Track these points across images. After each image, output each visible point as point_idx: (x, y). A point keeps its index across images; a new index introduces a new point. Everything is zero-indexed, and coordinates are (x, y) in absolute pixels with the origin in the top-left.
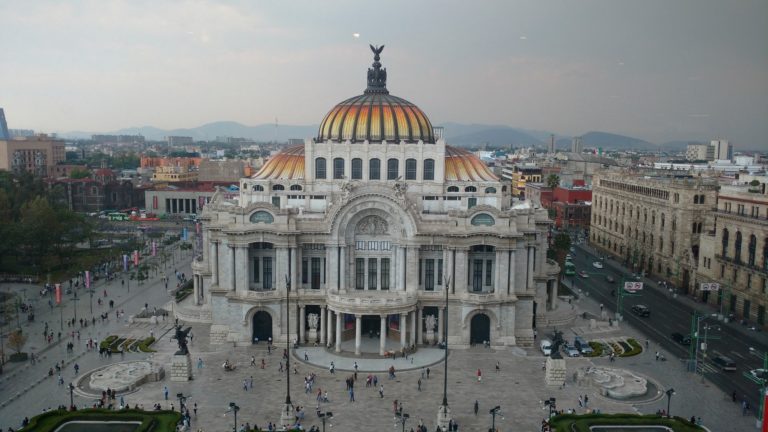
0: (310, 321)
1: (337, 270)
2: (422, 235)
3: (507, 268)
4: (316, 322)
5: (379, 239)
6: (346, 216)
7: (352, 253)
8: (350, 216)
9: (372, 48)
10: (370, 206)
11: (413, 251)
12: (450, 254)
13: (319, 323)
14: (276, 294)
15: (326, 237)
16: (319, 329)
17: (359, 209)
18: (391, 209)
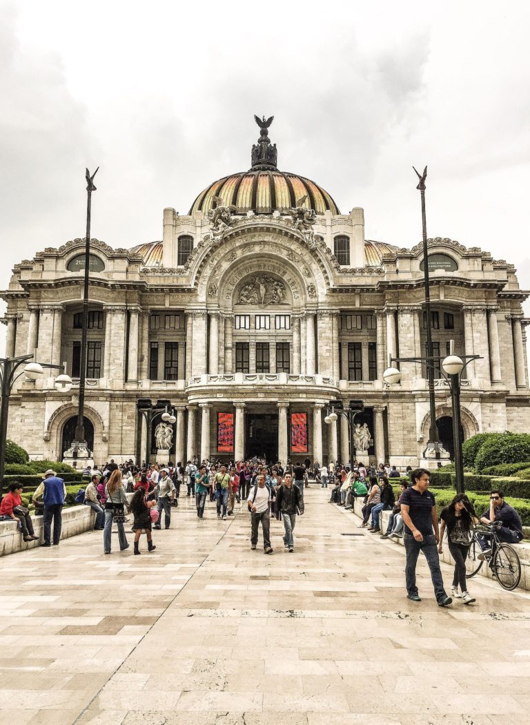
0: (159, 436)
1: (204, 351)
2: (341, 291)
3: (486, 337)
4: (168, 440)
5: (272, 311)
6: (219, 266)
7: (229, 331)
8: (226, 265)
9: (257, 119)
10: (257, 249)
11: (327, 319)
12: (390, 319)
13: (173, 440)
14: (103, 383)
15: (186, 298)
16: (172, 452)
17: (239, 254)
18: (291, 253)
